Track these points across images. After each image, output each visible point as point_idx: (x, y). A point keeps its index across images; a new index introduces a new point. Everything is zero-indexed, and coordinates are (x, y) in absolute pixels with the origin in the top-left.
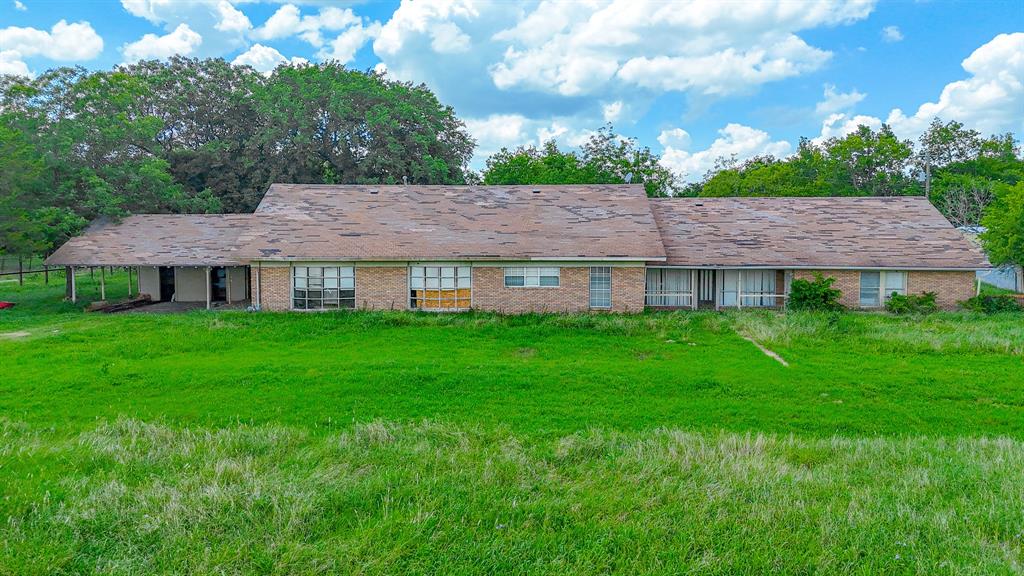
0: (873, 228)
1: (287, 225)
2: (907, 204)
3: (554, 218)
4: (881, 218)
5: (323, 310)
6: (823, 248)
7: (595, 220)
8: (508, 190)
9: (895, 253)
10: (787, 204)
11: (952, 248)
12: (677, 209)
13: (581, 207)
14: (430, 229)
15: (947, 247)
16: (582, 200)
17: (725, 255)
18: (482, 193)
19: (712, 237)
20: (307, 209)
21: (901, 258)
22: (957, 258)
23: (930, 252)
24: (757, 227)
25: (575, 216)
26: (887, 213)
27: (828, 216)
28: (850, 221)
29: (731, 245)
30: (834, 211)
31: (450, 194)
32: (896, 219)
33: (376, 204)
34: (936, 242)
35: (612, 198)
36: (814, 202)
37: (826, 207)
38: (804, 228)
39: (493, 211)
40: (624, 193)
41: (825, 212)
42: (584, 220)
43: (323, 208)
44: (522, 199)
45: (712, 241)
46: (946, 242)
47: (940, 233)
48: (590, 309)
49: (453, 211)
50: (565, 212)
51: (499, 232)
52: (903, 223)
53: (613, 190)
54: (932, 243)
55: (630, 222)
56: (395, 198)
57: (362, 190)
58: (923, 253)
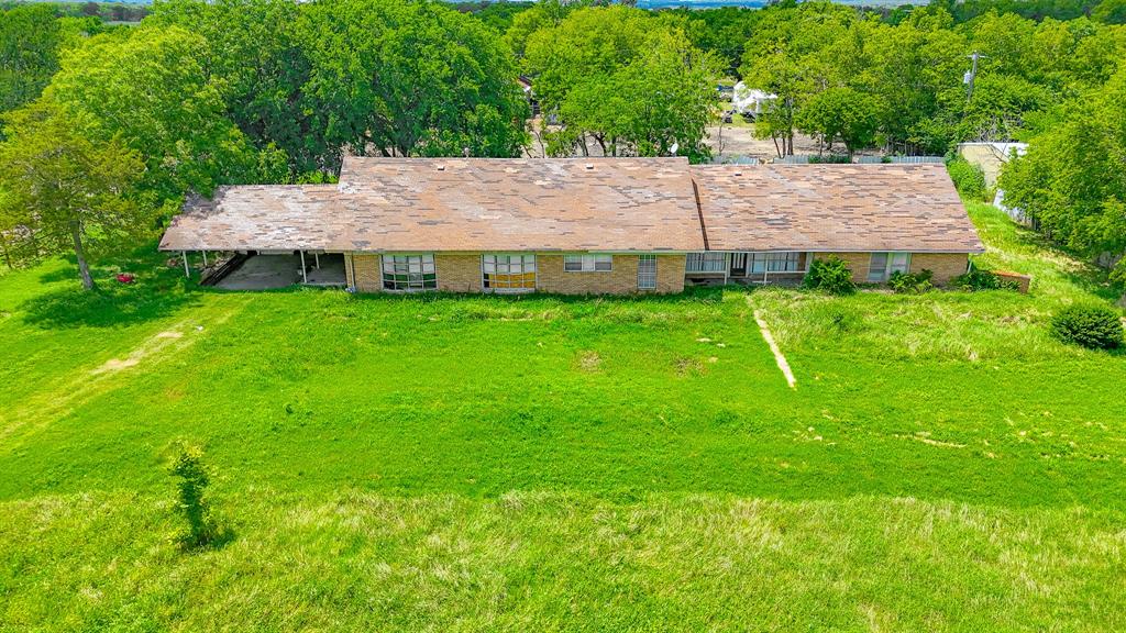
0: (890, 204)
1: (368, 210)
2: (926, 173)
3: (608, 201)
4: (899, 190)
5: (409, 290)
6: (843, 228)
7: (643, 203)
8: (562, 165)
9: (904, 234)
10: (817, 173)
11: (955, 228)
12: (717, 180)
13: (630, 187)
14: (497, 216)
15: (950, 227)
16: (632, 177)
17: (757, 238)
18: (540, 169)
19: (747, 216)
20: (382, 190)
21: (908, 240)
22: (956, 240)
23: (935, 233)
24: (788, 201)
25: (626, 199)
26: (907, 184)
27: (853, 188)
28: (872, 195)
29: (763, 226)
30: (860, 182)
31: (510, 170)
32: (913, 190)
33: (444, 184)
34: (941, 221)
35: (659, 175)
36: (842, 170)
37: (853, 176)
38: (831, 203)
39: (551, 193)
40: (669, 170)
41: (851, 184)
42: (633, 204)
43: (397, 188)
44: (576, 177)
45: (746, 220)
46: (950, 221)
47: (948, 210)
48: (638, 291)
49: (515, 193)
50: (617, 194)
51: (558, 220)
52: (918, 197)
53: (660, 165)
54: (939, 221)
55: (674, 206)
56: (461, 176)
57: (428, 164)
58: (928, 234)
